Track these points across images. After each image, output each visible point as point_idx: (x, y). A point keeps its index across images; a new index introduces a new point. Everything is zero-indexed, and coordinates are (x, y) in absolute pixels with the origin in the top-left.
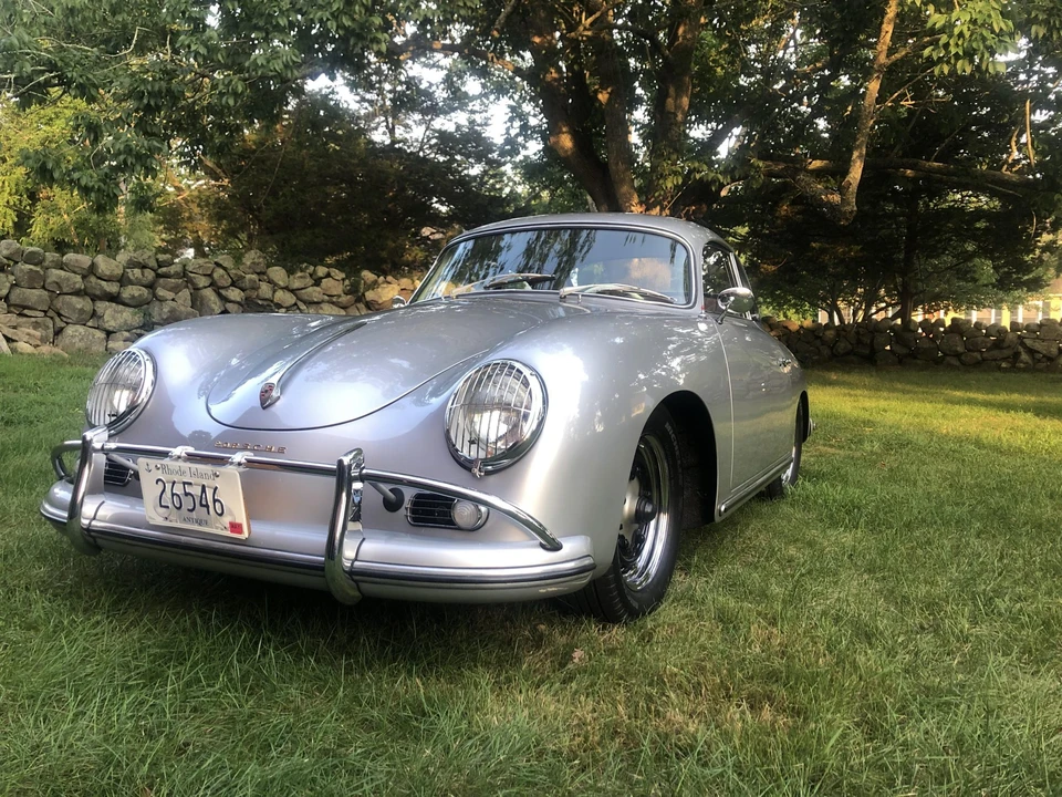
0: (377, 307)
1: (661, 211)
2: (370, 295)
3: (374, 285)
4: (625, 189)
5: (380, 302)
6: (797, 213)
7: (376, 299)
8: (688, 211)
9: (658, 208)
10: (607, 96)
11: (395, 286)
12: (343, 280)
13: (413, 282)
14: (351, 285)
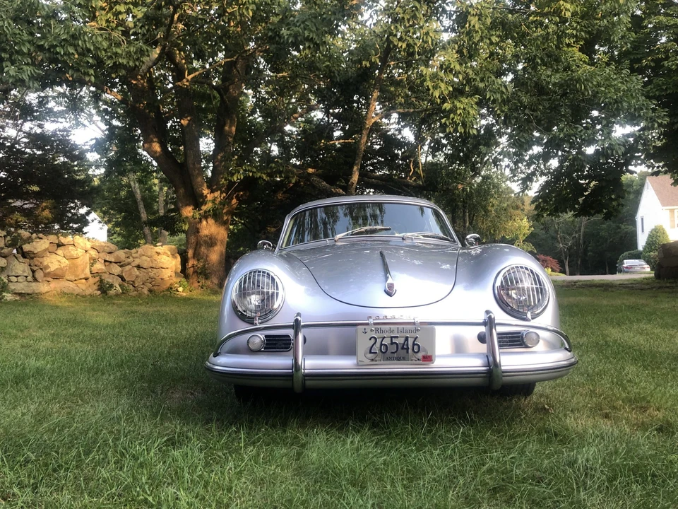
0: (32, 256)
1: (221, 194)
2: (27, 247)
3: (29, 240)
4: (199, 179)
5: (35, 252)
6: (287, 199)
7: (32, 249)
8: (238, 195)
9: (219, 192)
10: (187, 122)
11: (46, 240)
12: (5, 236)
13: (58, 237)
14: (12, 240)
